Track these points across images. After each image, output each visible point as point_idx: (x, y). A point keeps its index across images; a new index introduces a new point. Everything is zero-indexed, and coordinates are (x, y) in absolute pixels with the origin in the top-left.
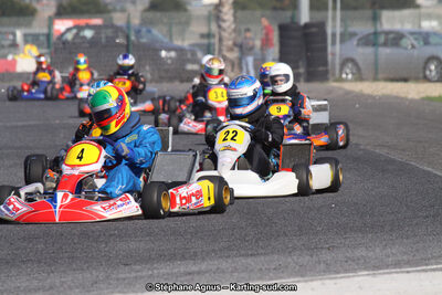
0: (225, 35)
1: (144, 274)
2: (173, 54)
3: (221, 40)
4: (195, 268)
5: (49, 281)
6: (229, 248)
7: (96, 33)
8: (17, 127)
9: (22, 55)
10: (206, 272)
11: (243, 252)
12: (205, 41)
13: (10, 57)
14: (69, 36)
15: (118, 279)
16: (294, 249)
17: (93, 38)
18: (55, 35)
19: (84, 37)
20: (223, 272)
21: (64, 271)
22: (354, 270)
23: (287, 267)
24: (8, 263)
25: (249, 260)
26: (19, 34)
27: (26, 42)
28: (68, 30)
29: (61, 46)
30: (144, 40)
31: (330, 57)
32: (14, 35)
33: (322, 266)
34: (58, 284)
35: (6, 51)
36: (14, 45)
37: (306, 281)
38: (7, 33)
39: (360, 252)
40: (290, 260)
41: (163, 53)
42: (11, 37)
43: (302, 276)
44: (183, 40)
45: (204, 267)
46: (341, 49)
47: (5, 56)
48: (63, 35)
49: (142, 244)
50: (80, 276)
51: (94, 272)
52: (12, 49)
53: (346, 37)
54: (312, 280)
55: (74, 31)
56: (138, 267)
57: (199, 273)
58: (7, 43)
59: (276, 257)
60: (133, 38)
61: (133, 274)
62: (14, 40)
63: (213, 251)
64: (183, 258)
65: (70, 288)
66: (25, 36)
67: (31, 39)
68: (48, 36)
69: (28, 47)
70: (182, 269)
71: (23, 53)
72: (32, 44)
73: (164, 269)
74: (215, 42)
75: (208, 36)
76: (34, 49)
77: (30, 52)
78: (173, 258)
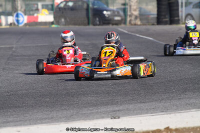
0: (132, 4)
1: (94, 111)
2: (109, 13)
3: (130, 6)
4: (117, 109)
5: (51, 115)
6: (133, 100)
7: (74, 4)
8: (38, 46)
9: (40, 14)
10: (123, 110)
11: (139, 101)
12: (123, 7)
13: (35, 15)
14: (62, 5)
15: (82, 114)
16: (162, 99)
17: (73, 6)
18: (56, 5)
19: (69, 6)
20: (130, 110)
21: (58, 111)
22: (190, 109)
23: (159, 108)
24: (33, 107)
25: (142, 105)
26: (40, 5)
27: (43, 8)
28: (61, 2)
29: (58, 10)
30: (96, 7)
31: (180, 13)
32: (37, 5)
33: (175, 107)
34: (55, 116)
35: (34, 12)
36: (37, 10)
37: (167, 114)
38: (34, 4)
39: (193, 101)
40: (160, 104)
42: (36, 6)
43: (166, 112)
44: (113, 6)
45: (121, 108)
46: (185, 10)
47: (33, 15)
48: (59, 5)
49: (94, 98)
50: (65, 113)
51: (71, 111)
52: (37, 11)
53: (187, 4)
54: (170, 114)
55: (64, 3)
56: (91, 108)
57: (118, 111)
58: (34, 9)
59: (154, 103)
60: (91, 6)
61: (89, 112)
63: (126, 101)
64: (112, 104)
65: (60, 118)
66: (43, 5)
68: (52, 5)
69: (44, 10)
70: (111, 109)
71: (42, 13)
72: (46, 8)
73: (103, 109)
74: (128, 7)
75: (124, 4)
76: (46, 11)
77: (44, 13)
78: (107, 104)
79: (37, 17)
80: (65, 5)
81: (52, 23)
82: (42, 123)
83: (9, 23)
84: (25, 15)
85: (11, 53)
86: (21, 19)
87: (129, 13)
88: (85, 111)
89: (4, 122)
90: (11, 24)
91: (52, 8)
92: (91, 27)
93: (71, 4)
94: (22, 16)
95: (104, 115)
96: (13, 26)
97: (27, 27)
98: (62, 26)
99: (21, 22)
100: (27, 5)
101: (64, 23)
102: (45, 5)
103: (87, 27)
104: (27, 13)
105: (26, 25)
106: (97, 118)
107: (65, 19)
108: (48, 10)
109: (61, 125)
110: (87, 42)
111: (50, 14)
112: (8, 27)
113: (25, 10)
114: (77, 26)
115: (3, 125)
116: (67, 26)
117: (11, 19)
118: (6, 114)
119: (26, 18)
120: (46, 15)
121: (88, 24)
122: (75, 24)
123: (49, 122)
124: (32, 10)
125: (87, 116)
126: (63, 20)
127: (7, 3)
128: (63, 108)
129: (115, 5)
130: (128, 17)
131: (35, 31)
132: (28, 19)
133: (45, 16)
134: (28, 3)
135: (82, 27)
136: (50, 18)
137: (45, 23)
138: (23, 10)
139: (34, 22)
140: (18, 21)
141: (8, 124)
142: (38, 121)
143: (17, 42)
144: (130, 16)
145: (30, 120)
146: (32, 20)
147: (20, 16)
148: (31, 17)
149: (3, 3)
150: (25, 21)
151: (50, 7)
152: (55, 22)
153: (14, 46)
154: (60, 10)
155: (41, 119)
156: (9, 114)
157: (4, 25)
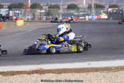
79: (101, 16)
81: (107, 19)
82: (103, 60)
85: (90, 31)
86: (94, 17)
90: (90, 19)
93: (115, 11)
97: (97, 20)
100: (96, 11)
101: (112, 19)
102: (104, 11)
105: (96, 20)
107: (112, 17)
108: (105, 14)
110: (121, 27)
111: (106, 15)
113: (96, 13)
117: (90, 17)
119: (96, 16)
121: (122, 19)
122: (116, 20)
123: (106, 60)
124: (99, 14)
127: (88, 10)
131: (100, 22)
133: (104, 16)
136: (106, 17)
137: (104, 19)
139: (99, 18)
140: (93, 18)
141: (89, 60)
143: (92, 27)
145: (98, 59)
148: (99, 16)
149: (87, 11)
150: (96, 18)
151: (106, 12)
152: (108, 19)
153: (91, 28)
155: (103, 59)
156: (89, 56)
157: (87, 20)
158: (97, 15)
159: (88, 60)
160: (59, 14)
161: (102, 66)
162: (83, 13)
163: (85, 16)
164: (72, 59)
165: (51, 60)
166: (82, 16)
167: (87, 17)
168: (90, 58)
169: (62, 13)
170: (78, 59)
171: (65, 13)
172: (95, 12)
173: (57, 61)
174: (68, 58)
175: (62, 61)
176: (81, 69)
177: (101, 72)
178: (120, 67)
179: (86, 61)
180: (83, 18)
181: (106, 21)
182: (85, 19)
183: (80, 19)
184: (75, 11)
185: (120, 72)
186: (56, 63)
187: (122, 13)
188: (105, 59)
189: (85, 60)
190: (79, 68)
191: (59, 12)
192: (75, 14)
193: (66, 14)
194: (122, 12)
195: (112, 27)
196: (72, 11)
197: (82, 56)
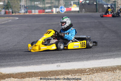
0: (119, 1)
3: (118, 3)
4: (112, 54)
5: (79, 57)
7: (90, 1)
10: (115, 55)
12: (114, 3)
13: (70, 7)
14: (83, 2)
17: (89, 3)
18: (80, 2)
19: (87, 3)
20: (119, 55)
24: (70, 53)
26: (72, 2)
27: (74, 4)
28: (83, 1)
30: (100, 3)
32: (71, 2)
34: (81, 58)
35: (69, 6)
36: (71, 5)
41: (105, 6)
42: (70, 3)
45: (114, 53)
47: (69, 7)
48: (82, 2)
49: (100, 49)
50: (86, 56)
51: (89, 55)
55: (84, 1)
56: (99, 54)
57: (113, 55)
58: (69, 4)
60: (98, 2)
61: (98, 55)
62: (71, 4)
63: (117, 50)
64: (110, 52)
65: (84, 59)
66: (74, 2)
67: (75, 3)
68: (79, 2)
69: (74, 5)
70: (109, 54)
71: (73, 6)
72: (75, 4)
73: (105, 54)
74: (116, 3)
75: (115, 2)
76: (75, 6)
77: (74, 6)
78: (107, 52)
79: (71, 8)
80: (85, 2)
81: (78, 12)
82: (75, 61)
83: (57, 11)
84: (65, 7)
85: (58, 26)
86: (63, 9)
87: (117, 6)
88: (96, 55)
89: (56, 61)
90: (58, 12)
91: (78, 4)
92: (98, 13)
93: (88, 2)
94: (64, 8)
95: (105, 57)
96: (59, 13)
97: (66, 13)
98: (83, 13)
99: (63, 11)
101: (84, 11)
102: (75, 2)
103: (96, 13)
104: (66, 6)
105: (65, 12)
106: (102, 59)
107: (85, 9)
108: (76, 5)
109: (84, 62)
110: (96, 21)
111: (77, 7)
112: (56, 13)
113: (65, 5)
114: (91, 13)
115: (55, 62)
116: (86, 13)
117: (58, 10)
118: (57, 57)
119: (65, 9)
120: (76, 7)
121: (96, 12)
122: (90, 12)
123: (78, 61)
124: (68, 5)
125: (97, 58)
126: (84, 10)
127: (56, 1)
128: (85, 54)
129: (110, 2)
130: (117, 8)
132: (66, 9)
134: (66, 1)
135: (93, 13)
137: (75, 12)
138: (64, 5)
139: (69, 11)
140: (61, 10)
142: (73, 60)
144: (118, 8)
145: (69, 60)
146: (68, 10)
147: (63, 8)
148: (68, 8)
149: (54, 2)
150: (65, 11)
151: (77, 3)
152: (80, 11)
154: (82, 5)
155: (74, 59)
156: (58, 56)
157: (54, 13)
158: (67, 7)
159: (57, 61)
160: (20, 6)
161: (74, 68)
162: (49, 5)
163: (52, 9)
164: (37, 60)
165: (12, 62)
166: (48, 8)
167: (54, 9)
168: (59, 59)
169: (24, 5)
170: (45, 60)
171: (27, 5)
172: (64, 3)
173: (19, 63)
174: (32, 60)
175: (25, 63)
176: (49, 72)
177: (73, 75)
178: (95, 68)
179: (55, 63)
180: (50, 10)
181: (78, 14)
182: (52, 12)
183: (47, 12)
184: (39, 2)
185: (96, 74)
186: (18, 66)
187: (96, 4)
188: (76, 59)
189: (54, 61)
190: (47, 72)
191: (20, 4)
192: (40, 6)
193: (29, 6)
194: (96, 2)
195: (85, 20)
196: (36, 3)
197: (49, 57)
